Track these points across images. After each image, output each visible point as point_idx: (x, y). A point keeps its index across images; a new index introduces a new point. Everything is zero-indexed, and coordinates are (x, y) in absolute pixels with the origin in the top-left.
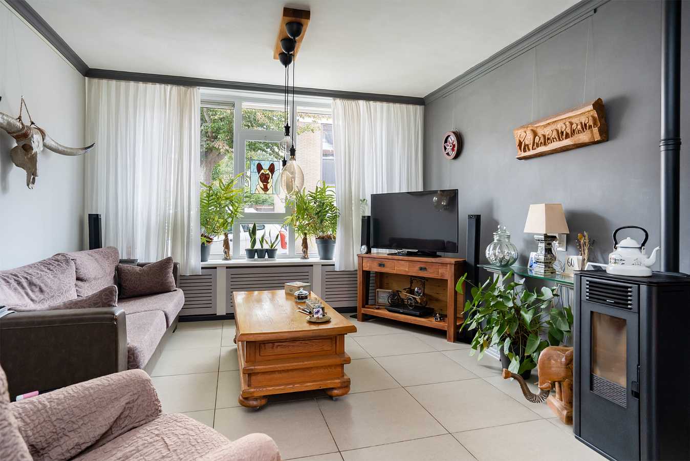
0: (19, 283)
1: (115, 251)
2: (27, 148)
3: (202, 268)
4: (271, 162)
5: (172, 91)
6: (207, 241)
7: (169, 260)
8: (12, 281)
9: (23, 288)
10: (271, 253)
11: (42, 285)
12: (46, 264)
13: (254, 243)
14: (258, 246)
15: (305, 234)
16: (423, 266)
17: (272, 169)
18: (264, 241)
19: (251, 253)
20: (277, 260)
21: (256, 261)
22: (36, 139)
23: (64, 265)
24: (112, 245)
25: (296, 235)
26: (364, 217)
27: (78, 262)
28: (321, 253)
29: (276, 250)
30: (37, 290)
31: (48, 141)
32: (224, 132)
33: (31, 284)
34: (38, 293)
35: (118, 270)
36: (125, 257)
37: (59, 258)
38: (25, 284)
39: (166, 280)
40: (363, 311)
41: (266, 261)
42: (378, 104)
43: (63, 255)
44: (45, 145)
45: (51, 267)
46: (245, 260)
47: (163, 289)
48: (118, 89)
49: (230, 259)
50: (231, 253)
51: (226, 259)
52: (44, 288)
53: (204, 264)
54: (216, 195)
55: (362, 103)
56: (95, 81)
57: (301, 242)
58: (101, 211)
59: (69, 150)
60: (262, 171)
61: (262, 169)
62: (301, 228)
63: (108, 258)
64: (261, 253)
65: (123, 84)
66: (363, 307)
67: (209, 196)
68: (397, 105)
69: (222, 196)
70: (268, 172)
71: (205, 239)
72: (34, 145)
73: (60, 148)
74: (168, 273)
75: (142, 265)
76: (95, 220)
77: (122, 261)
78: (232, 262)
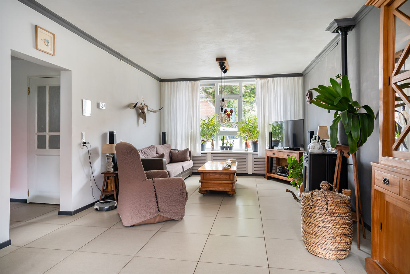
0: (142, 152)
1: (170, 146)
2: (143, 113)
3: (202, 153)
4: (231, 108)
5: (189, 83)
6: (204, 143)
7: (188, 149)
8: (140, 151)
9: (143, 154)
10: (231, 148)
11: (147, 153)
12: (148, 148)
13: (223, 144)
14: (225, 145)
15: (246, 140)
16: (288, 154)
17: (231, 111)
18: (228, 143)
19: (222, 148)
20: (233, 151)
21: (225, 151)
22: (146, 109)
23: (153, 148)
24: (170, 144)
25: (243, 140)
26: (270, 132)
27: (157, 148)
28: (253, 149)
29: (233, 147)
30: (146, 155)
31: (149, 109)
32: (227, 89)
33: (145, 153)
34: (146, 156)
35: (170, 152)
36: (174, 148)
37: (152, 146)
38: (143, 153)
39: (186, 156)
40: (268, 174)
41: (228, 151)
42: (278, 78)
43: (153, 146)
44: (148, 110)
45: (150, 149)
46: (220, 151)
47: (185, 160)
48: (171, 85)
49: (214, 151)
50: (215, 147)
51: (212, 150)
52: (148, 154)
53: (203, 152)
54: (207, 123)
55: (270, 79)
56: (164, 83)
57: (245, 144)
58: (166, 131)
59: (155, 111)
60: (227, 113)
61: (227, 112)
62: (244, 137)
63: (167, 148)
64: (227, 148)
65: (173, 83)
66: (268, 173)
67: (204, 124)
68: (289, 78)
69: (209, 124)
70: (230, 113)
71: (203, 142)
72: (145, 112)
73: (152, 110)
74: (187, 154)
75: (178, 151)
76: (164, 134)
77: (172, 150)
78: (215, 152)
